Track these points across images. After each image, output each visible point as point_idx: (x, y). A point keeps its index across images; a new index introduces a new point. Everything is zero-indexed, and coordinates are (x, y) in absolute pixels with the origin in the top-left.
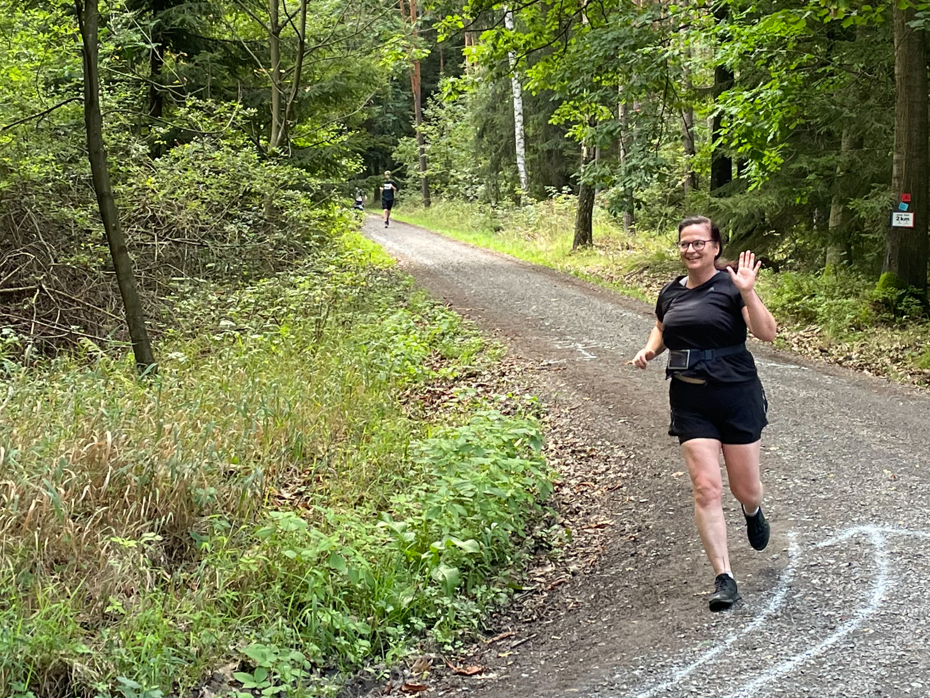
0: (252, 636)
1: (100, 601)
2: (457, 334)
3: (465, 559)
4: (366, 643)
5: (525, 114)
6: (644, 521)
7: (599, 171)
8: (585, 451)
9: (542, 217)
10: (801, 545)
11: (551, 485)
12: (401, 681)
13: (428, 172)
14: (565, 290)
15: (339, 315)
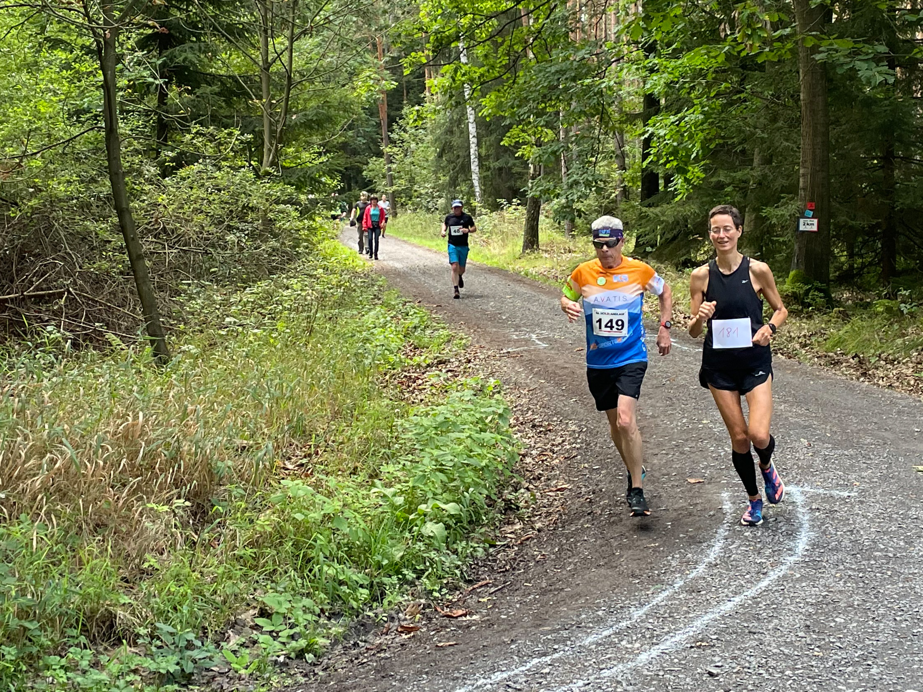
0: (269, 587)
1: (136, 558)
2: (427, 327)
3: (447, 519)
4: (366, 591)
5: (479, 137)
7: (546, 185)
8: (543, 426)
9: (495, 226)
10: (734, 503)
11: (516, 455)
12: (397, 624)
13: (394, 188)
14: (518, 288)
15: (327, 312)
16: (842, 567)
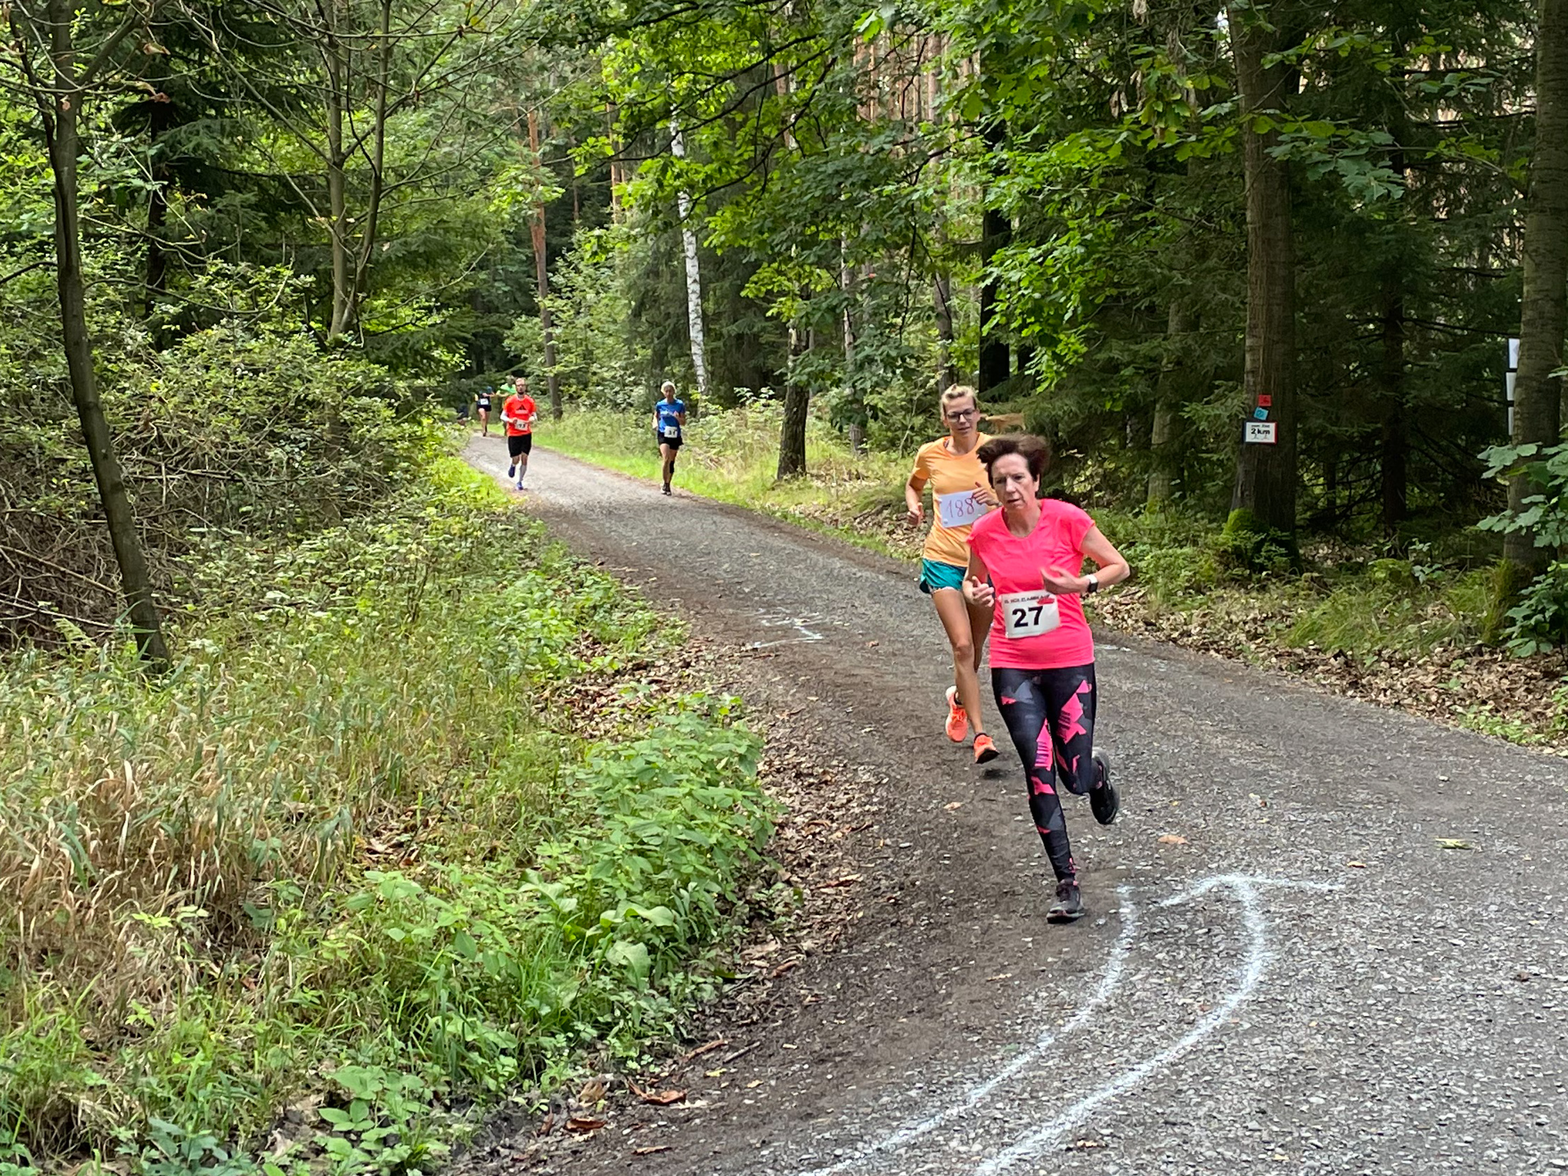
0: (343, 1055)
1: (112, 1007)
2: (614, 607)
3: (650, 935)
4: (511, 1062)
5: (704, 283)
6: (907, 875)
7: (817, 364)
8: (815, 775)
9: (731, 434)
10: (1138, 904)
11: (770, 826)
12: (564, 1115)
13: (558, 368)
14: (770, 540)
15: (441, 581)
16: (1319, 1011)
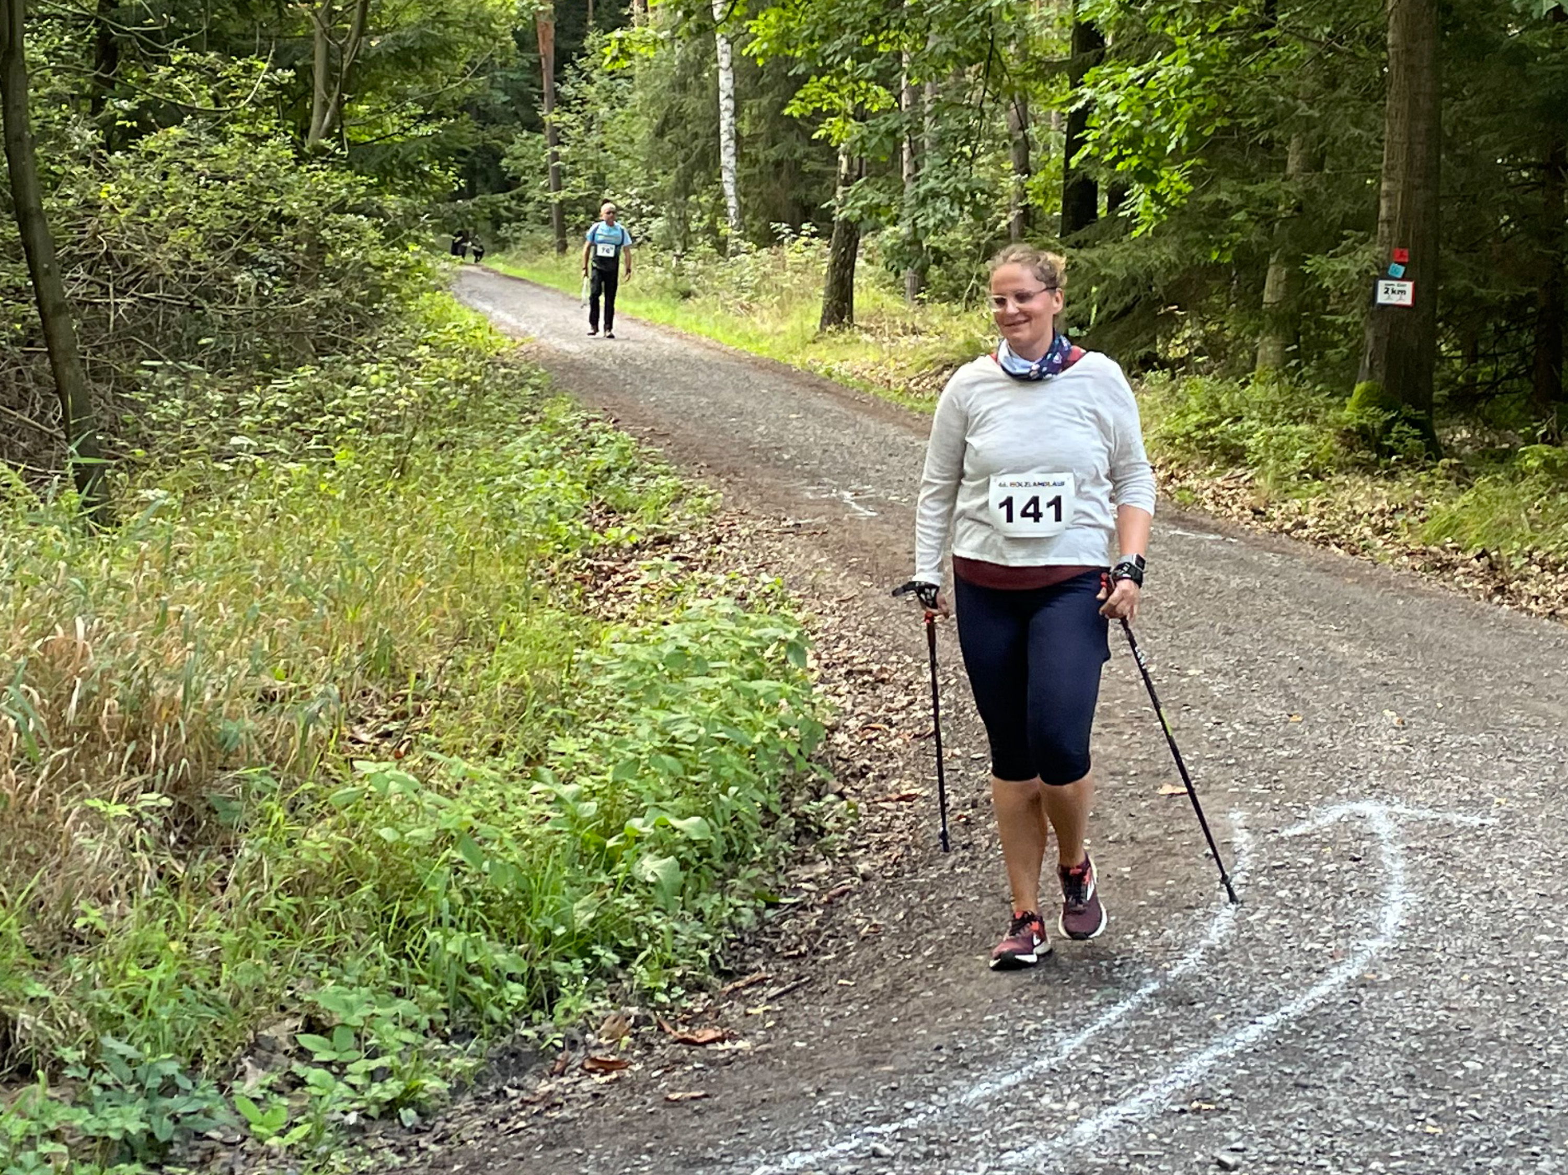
0: (324, 974)
2: (632, 470)
3: (682, 848)
4: (519, 989)
5: (738, 98)
6: (979, 791)
7: (872, 197)
8: (870, 672)
9: (766, 276)
10: (1254, 832)
11: (819, 728)
12: (581, 1053)
13: (564, 194)
14: (814, 400)
15: (435, 433)
16: (1471, 962)
